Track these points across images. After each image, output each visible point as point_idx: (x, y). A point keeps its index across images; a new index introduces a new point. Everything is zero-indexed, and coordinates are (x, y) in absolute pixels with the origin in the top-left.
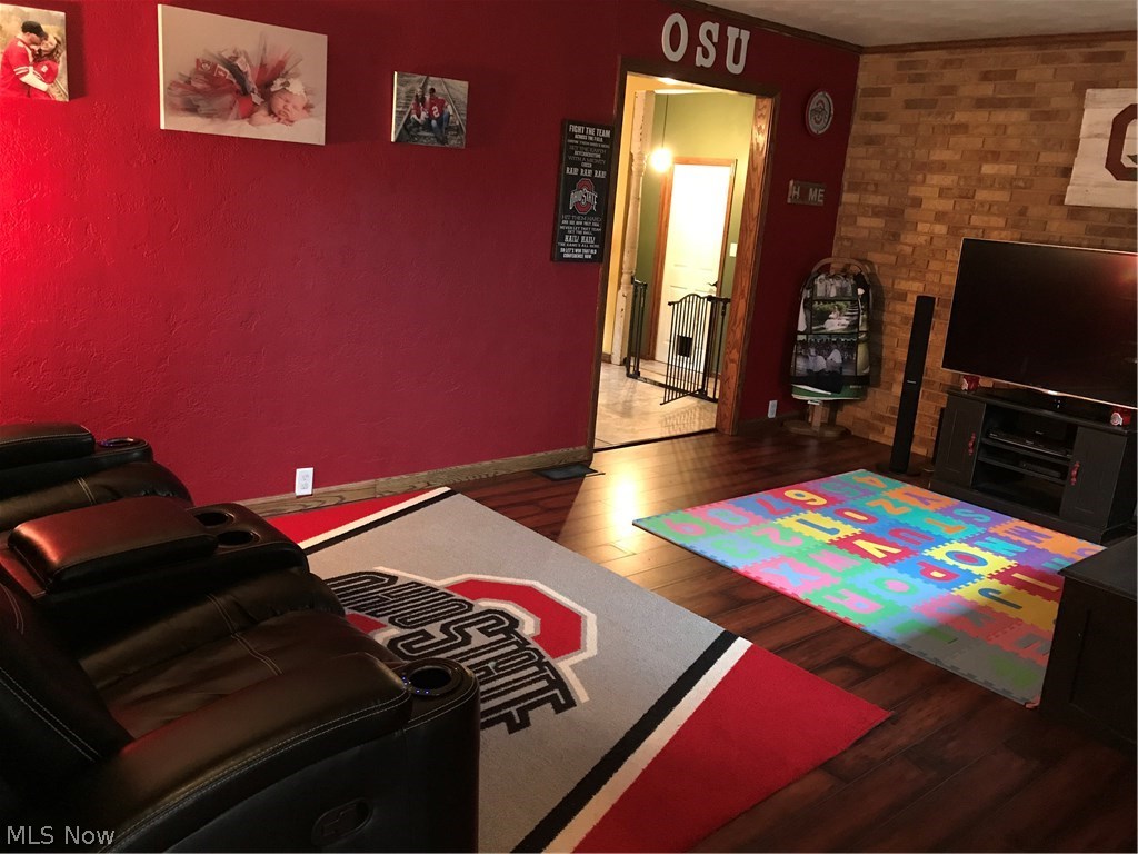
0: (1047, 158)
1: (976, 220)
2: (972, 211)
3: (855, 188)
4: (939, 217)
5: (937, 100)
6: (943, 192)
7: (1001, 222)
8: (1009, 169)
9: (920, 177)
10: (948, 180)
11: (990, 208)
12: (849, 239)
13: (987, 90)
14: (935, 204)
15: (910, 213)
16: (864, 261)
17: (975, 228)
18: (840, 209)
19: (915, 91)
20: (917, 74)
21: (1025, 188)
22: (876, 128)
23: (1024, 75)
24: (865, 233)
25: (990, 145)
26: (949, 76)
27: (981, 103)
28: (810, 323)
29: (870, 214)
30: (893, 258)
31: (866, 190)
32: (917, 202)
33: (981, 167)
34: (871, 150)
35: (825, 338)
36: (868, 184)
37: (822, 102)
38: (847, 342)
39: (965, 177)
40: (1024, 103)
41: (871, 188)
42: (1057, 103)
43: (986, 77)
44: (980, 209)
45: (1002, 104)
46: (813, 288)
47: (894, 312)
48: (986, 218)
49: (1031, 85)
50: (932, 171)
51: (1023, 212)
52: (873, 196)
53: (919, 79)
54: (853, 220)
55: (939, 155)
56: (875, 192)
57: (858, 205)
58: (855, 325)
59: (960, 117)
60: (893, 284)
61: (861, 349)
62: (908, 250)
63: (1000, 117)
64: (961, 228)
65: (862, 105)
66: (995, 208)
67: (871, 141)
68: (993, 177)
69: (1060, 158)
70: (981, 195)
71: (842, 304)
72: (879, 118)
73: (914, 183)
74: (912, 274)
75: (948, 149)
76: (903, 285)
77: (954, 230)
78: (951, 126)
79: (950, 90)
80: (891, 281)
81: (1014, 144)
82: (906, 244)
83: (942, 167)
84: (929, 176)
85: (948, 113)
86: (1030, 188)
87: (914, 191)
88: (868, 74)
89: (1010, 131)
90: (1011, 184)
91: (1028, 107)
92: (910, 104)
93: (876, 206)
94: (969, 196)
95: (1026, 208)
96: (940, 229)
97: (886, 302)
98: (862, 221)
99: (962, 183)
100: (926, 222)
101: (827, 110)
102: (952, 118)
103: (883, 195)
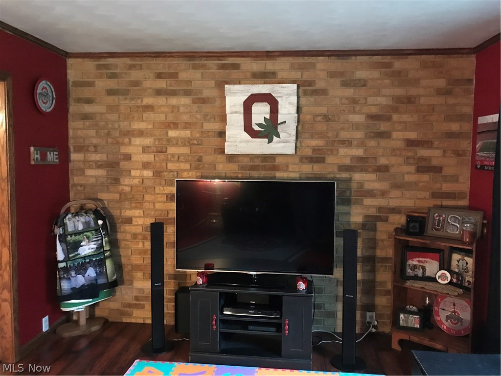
0: (208, 126)
1: (171, 166)
2: (167, 161)
3: (80, 149)
4: (146, 166)
5: (129, 90)
6: (145, 150)
7: (188, 166)
8: (187, 133)
9: (126, 140)
10: (148, 141)
11: (179, 158)
12: (81, 185)
13: (162, 84)
14: (140, 157)
15: (124, 164)
16: (97, 200)
17: (171, 171)
18: (71, 165)
19: (112, 84)
20: (111, 73)
21: (198, 145)
22: (88, 109)
23: (183, 76)
24: (93, 180)
25: (171, 118)
26: (135, 75)
27: (159, 92)
28: (67, 252)
29: (94, 167)
30: (117, 196)
31: (87, 151)
32: (128, 157)
33: (167, 133)
34: (87, 123)
35: (80, 261)
36: (88, 146)
37: (46, 88)
38: (97, 260)
39: (158, 139)
40: (187, 93)
41: (92, 149)
42: (206, 93)
43: (159, 76)
44: (172, 159)
45: (174, 93)
46: (64, 226)
47: (125, 232)
48: (177, 165)
49: (189, 82)
50: (134, 136)
51: (200, 160)
52: (94, 155)
53: (113, 76)
54: (82, 171)
55: (137, 126)
56: (96, 151)
57: (85, 161)
58: (101, 246)
59: (147, 101)
60: (121, 213)
61: (108, 263)
62: (127, 189)
63: (174, 101)
64: (161, 172)
65: (74, 93)
66: (182, 158)
67: (86, 117)
68: (177, 139)
69: (215, 126)
70: (172, 150)
71: (89, 234)
72: (89, 101)
73: (123, 144)
74: (133, 205)
75: (143, 121)
76: (128, 213)
77: (158, 174)
78: (142, 106)
79: (136, 84)
80: (119, 211)
81: (185, 118)
82: (126, 185)
83: (141, 133)
84: (133, 139)
85: (138, 98)
86: (201, 145)
87: (124, 150)
88: (75, 71)
89: (182, 109)
90: (189, 142)
91: (190, 95)
92: (111, 92)
93: (98, 161)
94: (162, 151)
95: (201, 157)
96: (148, 173)
97: (118, 226)
98: (89, 172)
99: (157, 143)
100: (137, 169)
101: (50, 94)
102: (142, 102)
103: (102, 153)
